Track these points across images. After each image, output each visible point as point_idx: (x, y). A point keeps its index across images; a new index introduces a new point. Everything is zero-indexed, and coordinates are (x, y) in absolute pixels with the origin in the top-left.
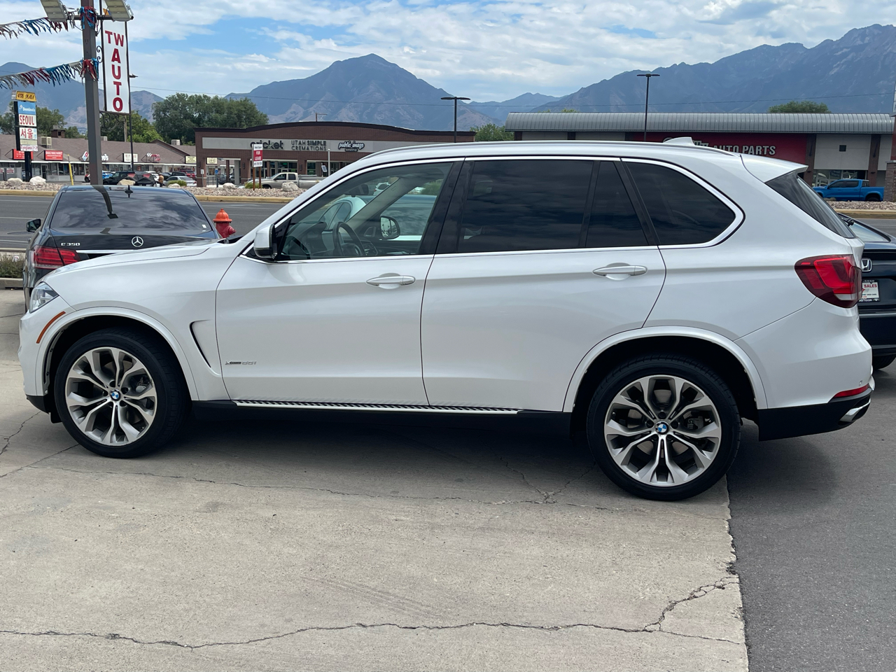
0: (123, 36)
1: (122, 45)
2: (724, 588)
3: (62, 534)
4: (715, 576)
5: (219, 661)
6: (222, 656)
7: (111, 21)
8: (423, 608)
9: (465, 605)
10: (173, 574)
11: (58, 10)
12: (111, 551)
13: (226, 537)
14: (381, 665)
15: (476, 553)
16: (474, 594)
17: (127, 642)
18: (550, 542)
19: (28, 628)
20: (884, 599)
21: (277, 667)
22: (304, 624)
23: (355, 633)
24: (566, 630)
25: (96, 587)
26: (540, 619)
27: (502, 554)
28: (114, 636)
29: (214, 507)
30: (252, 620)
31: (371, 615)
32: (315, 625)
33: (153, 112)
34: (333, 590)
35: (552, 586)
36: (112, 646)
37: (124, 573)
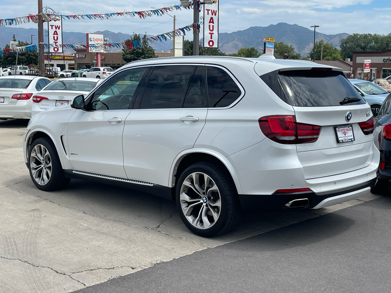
0: (216, 11)
1: (215, 15)
2: (133, 269)
7: (209, 4)
11: (186, 1)
29: (34, 210)
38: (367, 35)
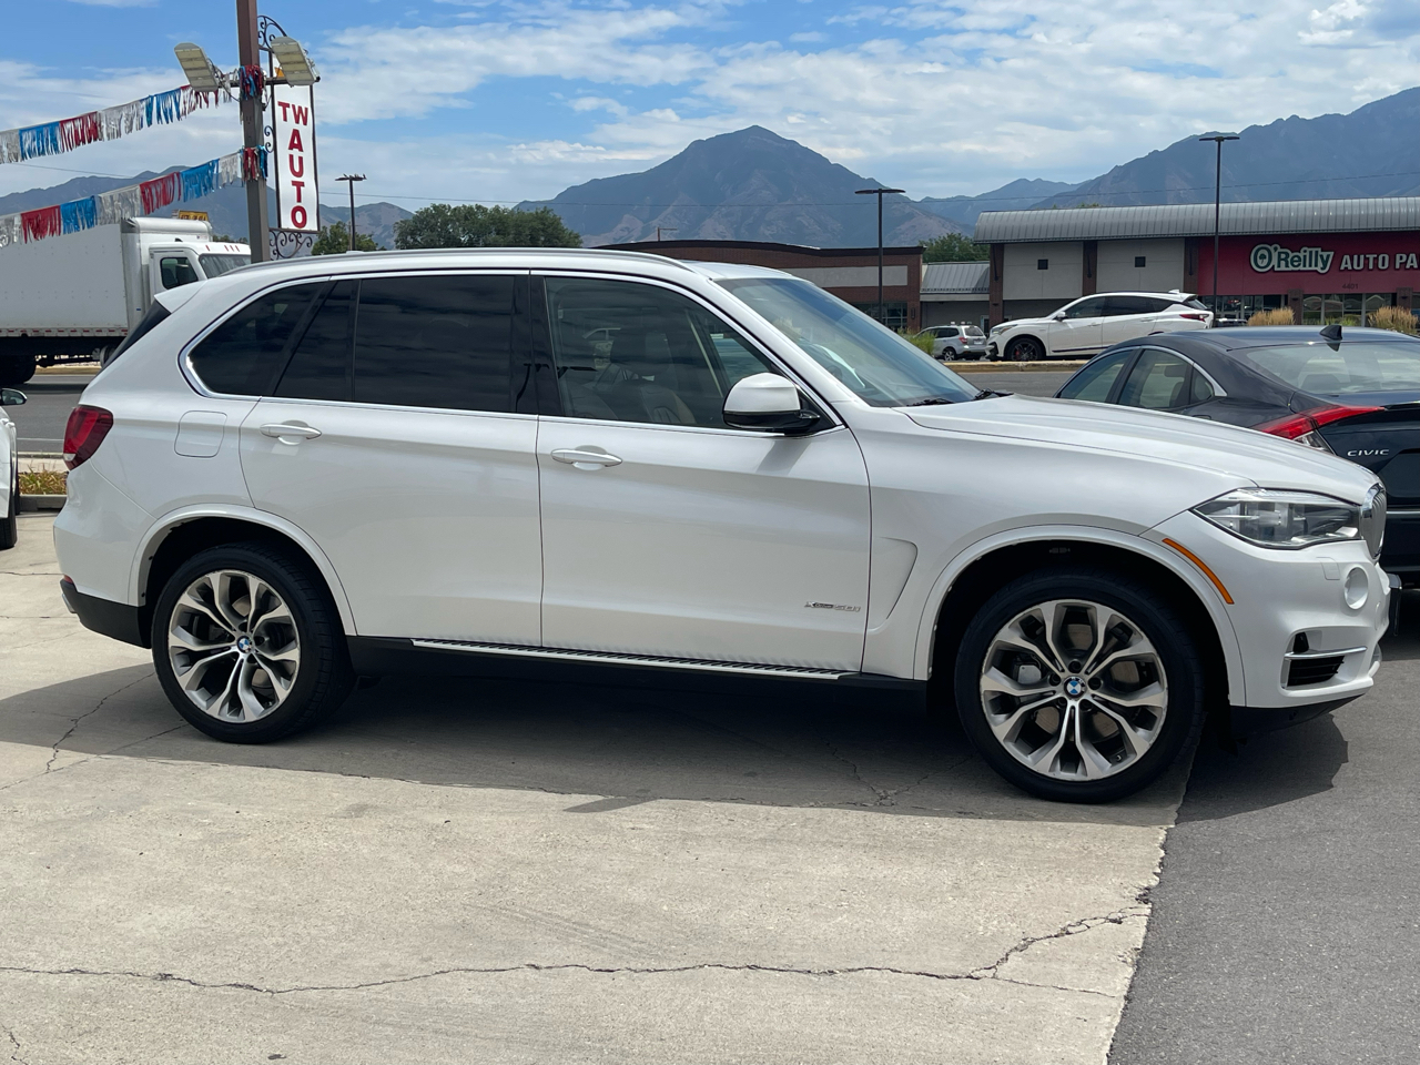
0: (306, 109)
1: (305, 123)
2: (1120, 923)
3: (123, 845)
4: (1113, 906)
5: (308, 1011)
6: (314, 1004)
7: (287, 85)
8: (635, 945)
9: (700, 942)
10: (272, 898)
11: (207, 73)
12: (189, 867)
13: (365, 851)
14: (544, 1017)
15: (740, 873)
16: (718, 926)
17: (181, 984)
18: (864, 858)
19: (44, 964)
20: (1379, 938)
21: (392, 1018)
22: (447, 964)
23: (521, 977)
24: (845, 975)
25: (155, 914)
26: (810, 960)
27: (781, 874)
28: (165, 977)
29: (359, 810)
30: (371, 960)
31: (549, 954)
32: (463, 966)
33: (396, 237)
34: (504, 921)
35: (845, 916)
36: (158, 989)
37: (201, 897)
38: (471, 208)
